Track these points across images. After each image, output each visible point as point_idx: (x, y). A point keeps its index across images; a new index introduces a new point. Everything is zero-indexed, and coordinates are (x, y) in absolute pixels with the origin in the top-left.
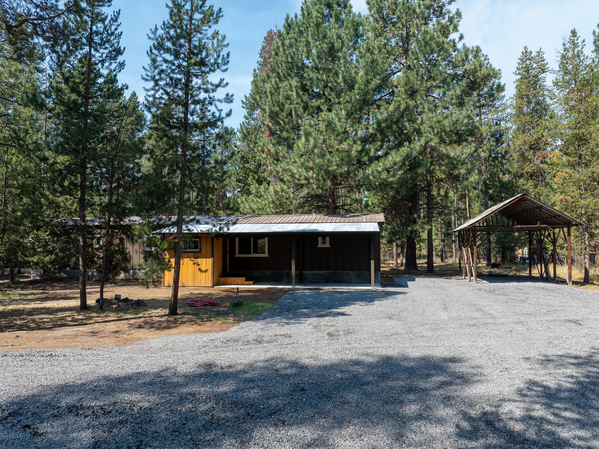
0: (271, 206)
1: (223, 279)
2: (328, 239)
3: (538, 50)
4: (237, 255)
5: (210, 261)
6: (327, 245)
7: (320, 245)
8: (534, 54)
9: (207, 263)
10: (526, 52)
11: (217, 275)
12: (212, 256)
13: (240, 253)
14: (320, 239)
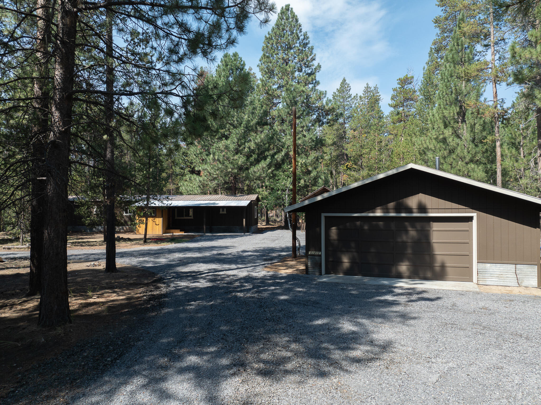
0: (198, 189)
1: (168, 231)
2: (225, 209)
3: (375, 86)
4: (176, 218)
5: (161, 219)
6: (225, 212)
7: (221, 212)
8: (372, 89)
9: (159, 221)
10: (368, 87)
11: (165, 228)
12: (162, 217)
13: (178, 216)
14: (221, 210)
